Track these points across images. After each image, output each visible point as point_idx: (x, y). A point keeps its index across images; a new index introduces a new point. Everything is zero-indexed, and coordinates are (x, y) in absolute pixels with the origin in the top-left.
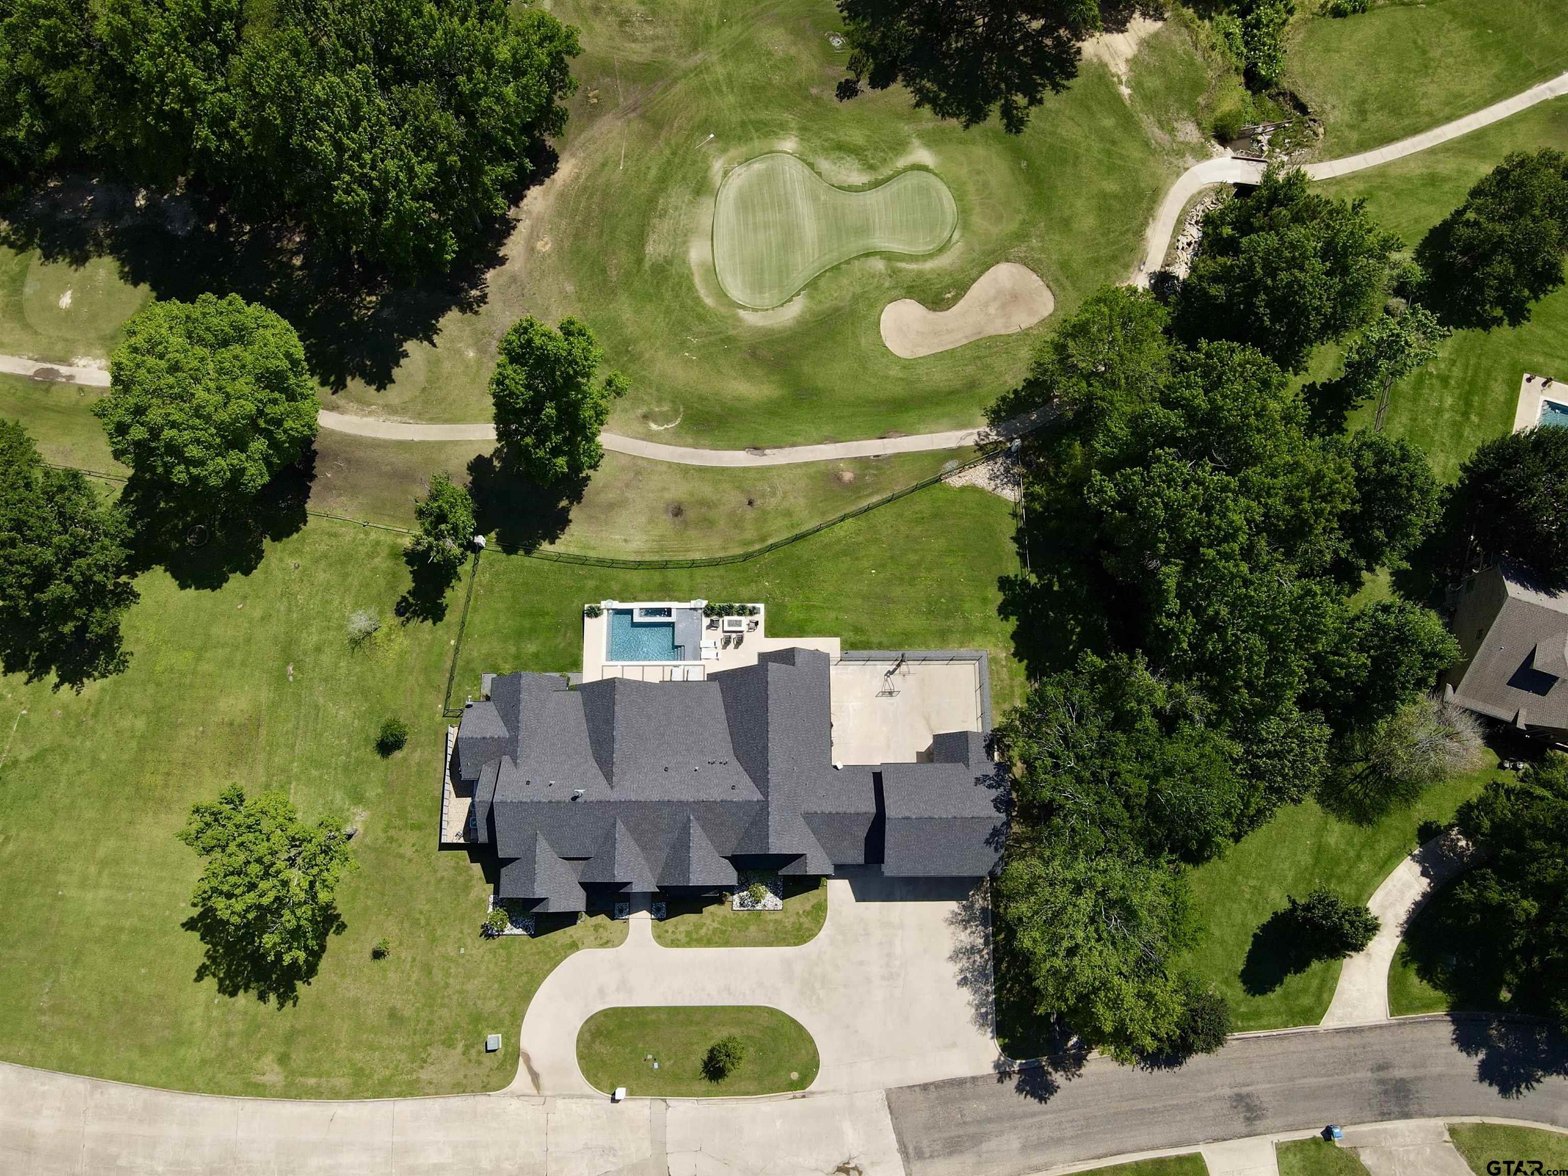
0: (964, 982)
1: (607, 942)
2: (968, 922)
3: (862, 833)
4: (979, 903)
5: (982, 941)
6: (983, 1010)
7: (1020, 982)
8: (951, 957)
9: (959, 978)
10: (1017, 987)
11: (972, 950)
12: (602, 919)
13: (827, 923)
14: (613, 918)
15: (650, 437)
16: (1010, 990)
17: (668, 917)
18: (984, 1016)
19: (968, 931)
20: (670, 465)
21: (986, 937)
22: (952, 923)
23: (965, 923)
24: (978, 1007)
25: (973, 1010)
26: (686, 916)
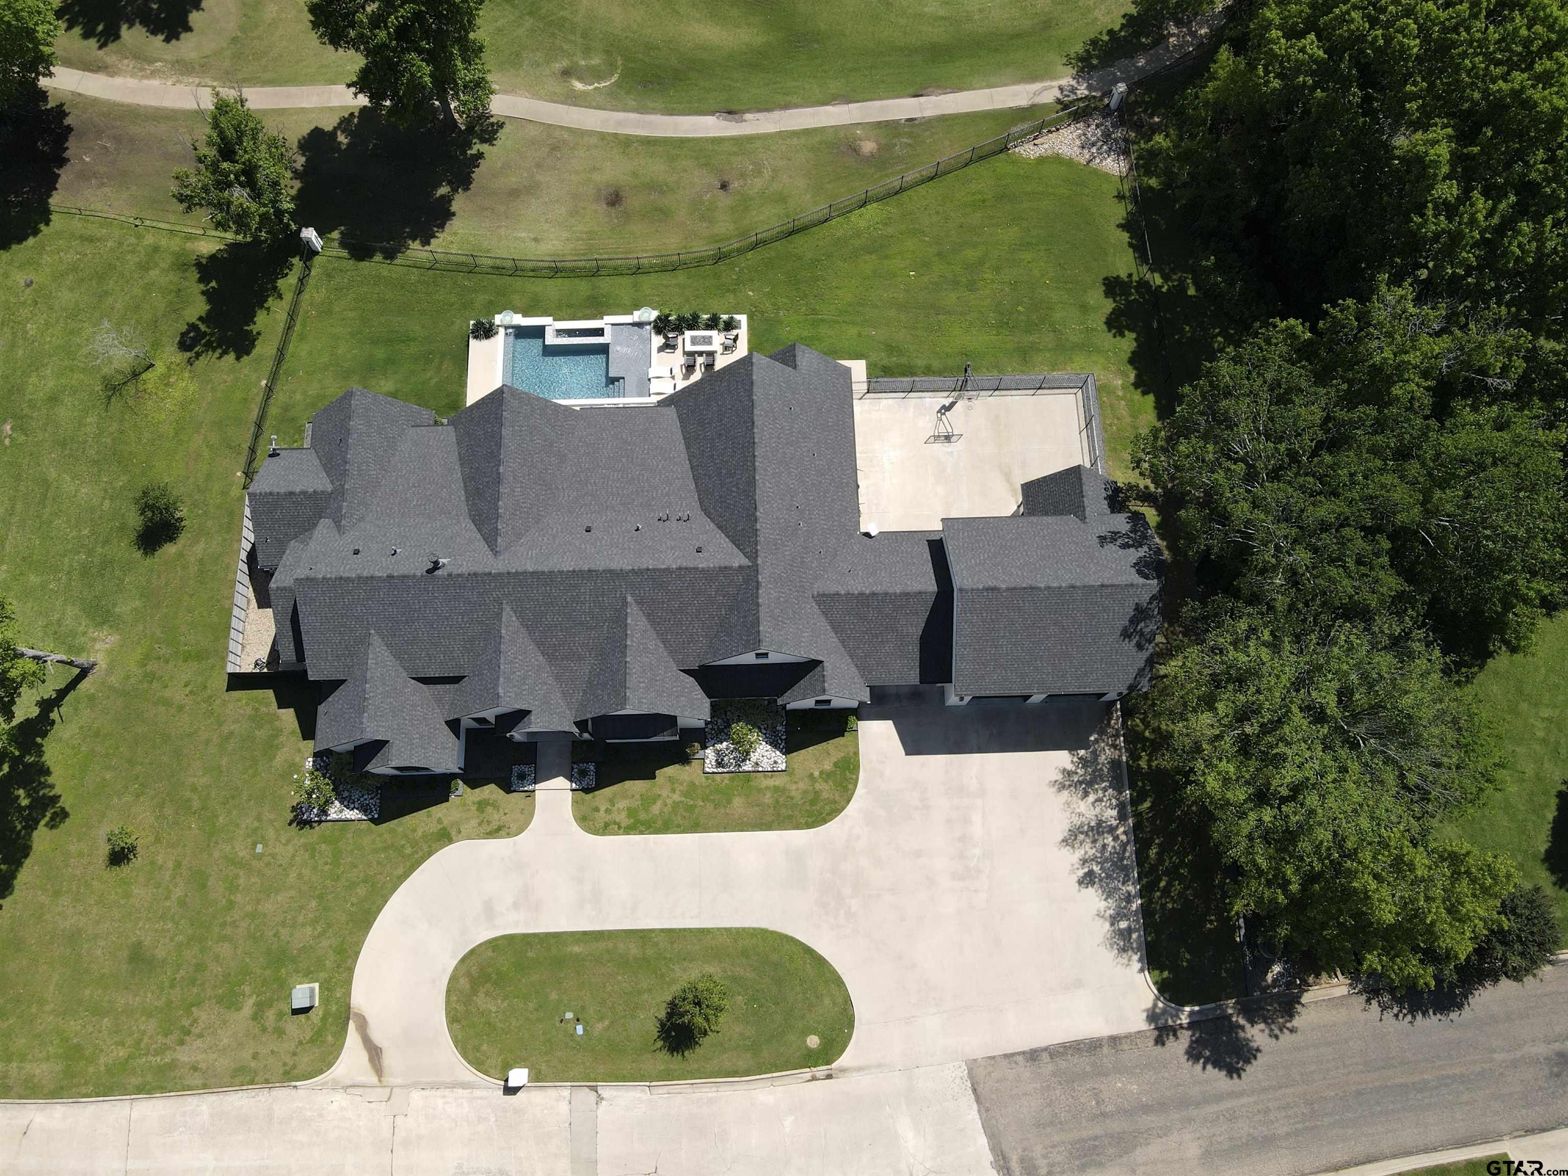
0: (1088, 879)
1: (499, 829)
2: (1090, 784)
3: (914, 627)
4: (1107, 754)
5: (1114, 813)
6: (1123, 925)
7: (1181, 878)
8: (1065, 841)
9: (1081, 873)
10: (1177, 887)
11: (1098, 829)
12: (491, 791)
13: (860, 791)
14: (508, 789)
15: (574, 99)
16: (1166, 891)
17: (599, 786)
18: (1125, 934)
19: (1092, 798)
20: (602, 136)
21: (1121, 807)
22: (1062, 787)
23: (1086, 786)
24: (1113, 920)
25: (1107, 925)
26: (628, 784)
